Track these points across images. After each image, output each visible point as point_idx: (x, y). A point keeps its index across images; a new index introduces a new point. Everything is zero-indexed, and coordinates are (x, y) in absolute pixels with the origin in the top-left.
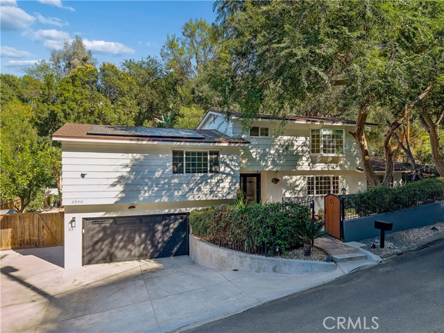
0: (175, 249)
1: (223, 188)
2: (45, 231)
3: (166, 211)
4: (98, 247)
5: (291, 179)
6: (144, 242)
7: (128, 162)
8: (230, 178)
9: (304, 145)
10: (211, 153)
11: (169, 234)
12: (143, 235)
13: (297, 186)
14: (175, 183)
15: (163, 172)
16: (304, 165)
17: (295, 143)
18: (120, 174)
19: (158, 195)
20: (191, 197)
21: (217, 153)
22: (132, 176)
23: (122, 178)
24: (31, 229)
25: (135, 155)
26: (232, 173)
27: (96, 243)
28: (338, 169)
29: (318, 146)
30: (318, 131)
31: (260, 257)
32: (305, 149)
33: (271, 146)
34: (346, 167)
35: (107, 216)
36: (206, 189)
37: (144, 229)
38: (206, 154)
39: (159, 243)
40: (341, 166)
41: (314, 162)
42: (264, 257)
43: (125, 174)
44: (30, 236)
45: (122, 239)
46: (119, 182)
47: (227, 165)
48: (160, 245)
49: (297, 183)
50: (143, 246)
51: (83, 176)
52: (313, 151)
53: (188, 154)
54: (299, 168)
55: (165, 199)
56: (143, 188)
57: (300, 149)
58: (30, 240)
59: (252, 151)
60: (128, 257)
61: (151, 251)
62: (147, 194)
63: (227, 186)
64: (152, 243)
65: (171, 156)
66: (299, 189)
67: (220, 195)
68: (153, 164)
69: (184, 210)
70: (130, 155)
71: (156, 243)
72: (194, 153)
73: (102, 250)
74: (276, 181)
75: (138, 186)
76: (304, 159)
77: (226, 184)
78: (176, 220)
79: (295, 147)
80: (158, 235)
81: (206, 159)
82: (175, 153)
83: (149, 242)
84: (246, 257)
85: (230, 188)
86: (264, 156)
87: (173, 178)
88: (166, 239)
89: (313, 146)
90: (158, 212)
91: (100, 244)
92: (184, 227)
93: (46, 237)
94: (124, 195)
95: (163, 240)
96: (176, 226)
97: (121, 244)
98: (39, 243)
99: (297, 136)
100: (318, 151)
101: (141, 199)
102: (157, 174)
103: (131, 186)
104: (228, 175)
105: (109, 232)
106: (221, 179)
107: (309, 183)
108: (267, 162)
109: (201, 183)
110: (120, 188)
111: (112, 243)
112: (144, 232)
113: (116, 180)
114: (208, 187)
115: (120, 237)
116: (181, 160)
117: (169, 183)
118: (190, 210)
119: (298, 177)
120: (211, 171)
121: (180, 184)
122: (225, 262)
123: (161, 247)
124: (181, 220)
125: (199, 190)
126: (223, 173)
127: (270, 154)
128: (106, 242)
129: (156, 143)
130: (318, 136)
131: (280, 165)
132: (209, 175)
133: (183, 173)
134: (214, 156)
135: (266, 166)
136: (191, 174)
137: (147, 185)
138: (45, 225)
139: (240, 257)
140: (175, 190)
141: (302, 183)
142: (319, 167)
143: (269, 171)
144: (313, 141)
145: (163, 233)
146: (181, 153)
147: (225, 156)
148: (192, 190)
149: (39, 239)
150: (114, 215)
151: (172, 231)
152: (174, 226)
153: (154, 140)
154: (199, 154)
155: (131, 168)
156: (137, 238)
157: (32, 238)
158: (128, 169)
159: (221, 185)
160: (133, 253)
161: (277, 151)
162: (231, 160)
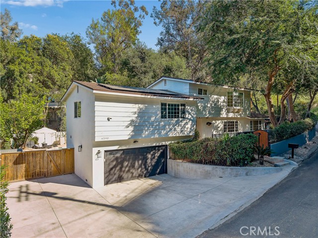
0: (159, 170)
1: (187, 128)
2: (52, 164)
3: (154, 145)
4: (112, 172)
5: (216, 122)
6: (140, 166)
7: (136, 110)
8: (191, 122)
9: (224, 101)
10: (182, 105)
11: (155, 160)
12: (140, 162)
13: (219, 127)
14: (162, 125)
15: (156, 118)
16: (224, 114)
17: (220, 101)
18: (131, 119)
19: (153, 133)
20: (171, 134)
21: (184, 105)
22: (138, 120)
23: (132, 121)
24: (42, 163)
25: (140, 105)
26: (192, 119)
27: (112, 169)
28: (239, 116)
29: (232, 102)
30: (232, 93)
31: (237, 167)
32: (224, 104)
33: (208, 101)
34: (242, 115)
35: (120, 148)
36: (179, 129)
37: (140, 157)
38: (178, 105)
39: (149, 167)
40: (240, 115)
41: (228, 112)
42: (239, 167)
43: (134, 119)
44: (40, 169)
45: (127, 165)
46: (130, 124)
47: (189, 114)
48: (149, 169)
49: (219, 125)
50: (140, 169)
51: (108, 120)
52: (228, 105)
53: (169, 105)
54: (221, 116)
55: (156, 136)
56: (145, 128)
57: (222, 104)
58: (40, 171)
59: (199, 105)
60: (131, 178)
61: (145, 172)
62: (147, 133)
63: (190, 127)
64: (145, 167)
65: (160, 106)
66: (219, 129)
67: (186, 133)
68: (150, 112)
69: (164, 143)
70: (137, 105)
71: (147, 166)
72: (172, 105)
73: (115, 174)
74: (209, 124)
75: (142, 127)
76: (224, 110)
77: (189, 126)
78: (159, 150)
79: (220, 103)
80: (149, 161)
81: (178, 109)
82: (162, 104)
83: (143, 167)
84: (227, 168)
85: (191, 129)
86: (205, 107)
87: (161, 121)
88: (153, 164)
89: (228, 102)
90: (149, 145)
91: (114, 170)
92: (163, 155)
93: (53, 169)
94: (134, 134)
95: (151, 164)
96: (158, 155)
97: (127, 169)
98: (48, 173)
99: (220, 96)
100: (232, 106)
101: (143, 136)
102: (153, 119)
103: (138, 127)
104: (190, 119)
105: (119, 161)
106: (187, 123)
107: (224, 125)
108: (206, 112)
109: (176, 125)
110: (131, 128)
111: (121, 168)
112: (141, 159)
113: (129, 123)
114: (180, 127)
115: (127, 163)
116: (165, 109)
117: (159, 125)
118: (168, 143)
119: (220, 121)
120: (181, 117)
121: (165, 126)
122: (210, 173)
123: (151, 169)
124: (161, 151)
125: (175, 130)
126: (188, 119)
127: (208, 107)
128: (118, 168)
129: (155, 97)
130: (232, 96)
131: (212, 114)
132: (181, 119)
133: (166, 118)
134: (183, 107)
135: (206, 115)
136: (171, 119)
137: (147, 126)
138: (52, 160)
139: (223, 169)
140: (162, 129)
141: (221, 126)
142: (231, 115)
143: (207, 118)
144: (229, 99)
145: (151, 160)
146: (165, 105)
147: (189, 108)
148: (171, 129)
149: (47, 171)
150: (124, 148)
151: (156, 158)
152: (158, 154)
153: (154, 96)
154: (175, 105)
155: (138, 115)
156: (137, 164)
157: (42, 170)
158: (136, 115)
159: (187, 126)
160: (134, 175)
161: (211, 104)
162: (192, 110)
